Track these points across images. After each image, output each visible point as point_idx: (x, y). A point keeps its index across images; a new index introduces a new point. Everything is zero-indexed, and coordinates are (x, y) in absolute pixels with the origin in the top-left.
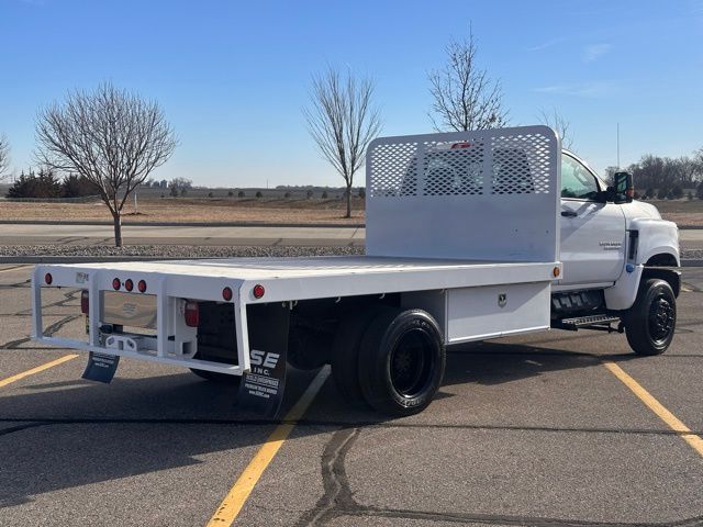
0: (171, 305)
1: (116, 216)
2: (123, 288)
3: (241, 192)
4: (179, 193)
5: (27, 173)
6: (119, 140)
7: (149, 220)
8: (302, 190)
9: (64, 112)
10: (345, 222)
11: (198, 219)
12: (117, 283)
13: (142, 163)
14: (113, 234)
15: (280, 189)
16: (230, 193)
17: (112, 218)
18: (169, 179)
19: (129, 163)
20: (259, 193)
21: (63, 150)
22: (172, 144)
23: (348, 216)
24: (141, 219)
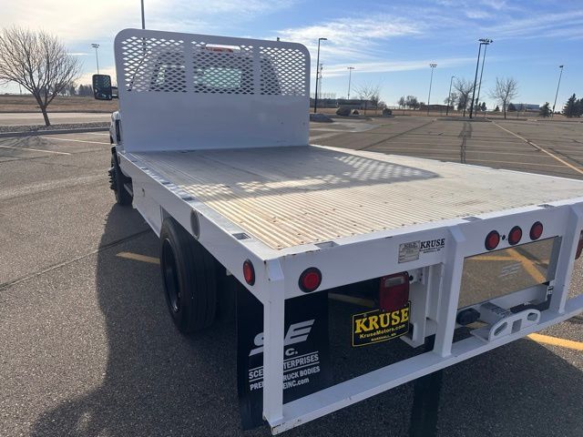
2: (502, 244)
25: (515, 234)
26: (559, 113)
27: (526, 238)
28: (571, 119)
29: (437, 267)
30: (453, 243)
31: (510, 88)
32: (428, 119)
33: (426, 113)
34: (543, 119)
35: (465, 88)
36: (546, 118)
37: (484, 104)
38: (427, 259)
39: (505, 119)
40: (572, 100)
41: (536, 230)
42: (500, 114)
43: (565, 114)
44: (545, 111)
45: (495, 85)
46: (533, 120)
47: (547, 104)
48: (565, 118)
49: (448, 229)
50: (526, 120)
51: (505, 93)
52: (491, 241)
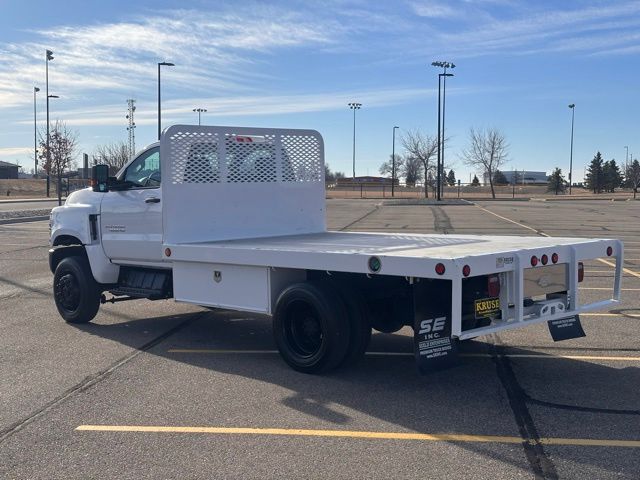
25: (544, 258)
26: (580, 186)
27: (550, 262)
28: (599, 196)
29: (510, 272)
30: (518, 258)
31: (494, 146)
32: (367, 204)
33: (358, 193)
34: (554, 197)
35: (423, 149)
36: (560, 196)
37: (452, 173)
38: (507, 268)
39: (494, 199)
40: (597, 162)
41: (555, 257)
42: (480, 190)
43: (589, 188)
44: (556, 184)
45: (470, 142)
46: (539, 199)
47: (558, 172)
48: (590, 194)
49: (514, 253)
50: (528, 200)
51: (487, 156)
52: (534, 261)
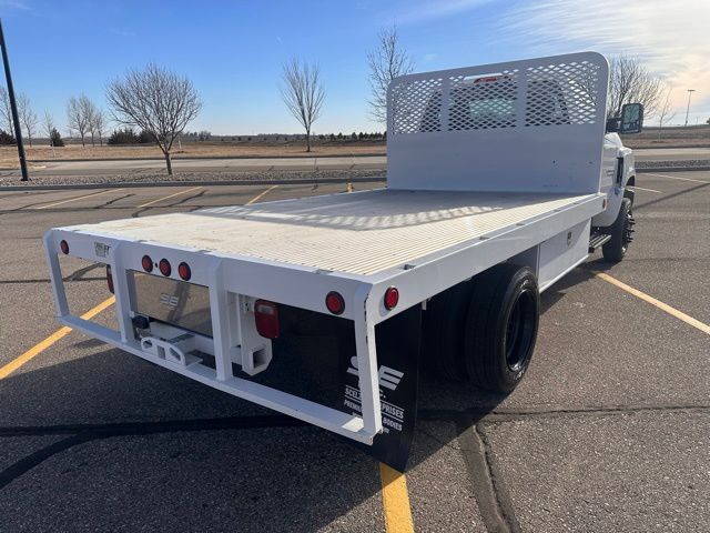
0: (232, 302)
1: (167, 154)
2: (156, 271)
3: (240, 138)
4: (204, 139)
5: (118, 130)
6: (164, 103)
7: (188, 155)
8: (273, 136)
9: (124, 85)
10: (307, 154)
11: (219, 154)
12: (147, 263)
13: (181, 118)
14: (165, 166)
15: (260, 136)
16: (234, 138)
17: (164, 156)
18: (199, 132)
19: (172, 118)
20: (250, 138)
21: (126, 110)
22: (200, 105)
23: (308, 151)
24: (184, 155)
27: (175, 274)
